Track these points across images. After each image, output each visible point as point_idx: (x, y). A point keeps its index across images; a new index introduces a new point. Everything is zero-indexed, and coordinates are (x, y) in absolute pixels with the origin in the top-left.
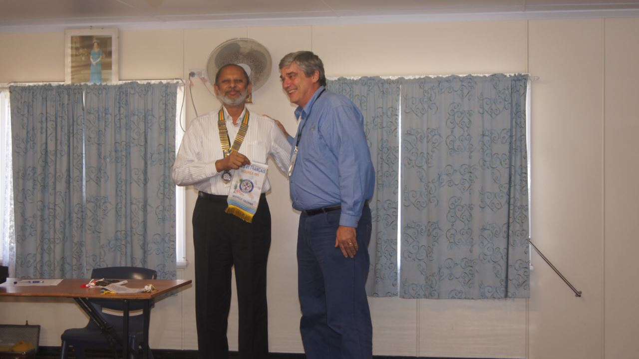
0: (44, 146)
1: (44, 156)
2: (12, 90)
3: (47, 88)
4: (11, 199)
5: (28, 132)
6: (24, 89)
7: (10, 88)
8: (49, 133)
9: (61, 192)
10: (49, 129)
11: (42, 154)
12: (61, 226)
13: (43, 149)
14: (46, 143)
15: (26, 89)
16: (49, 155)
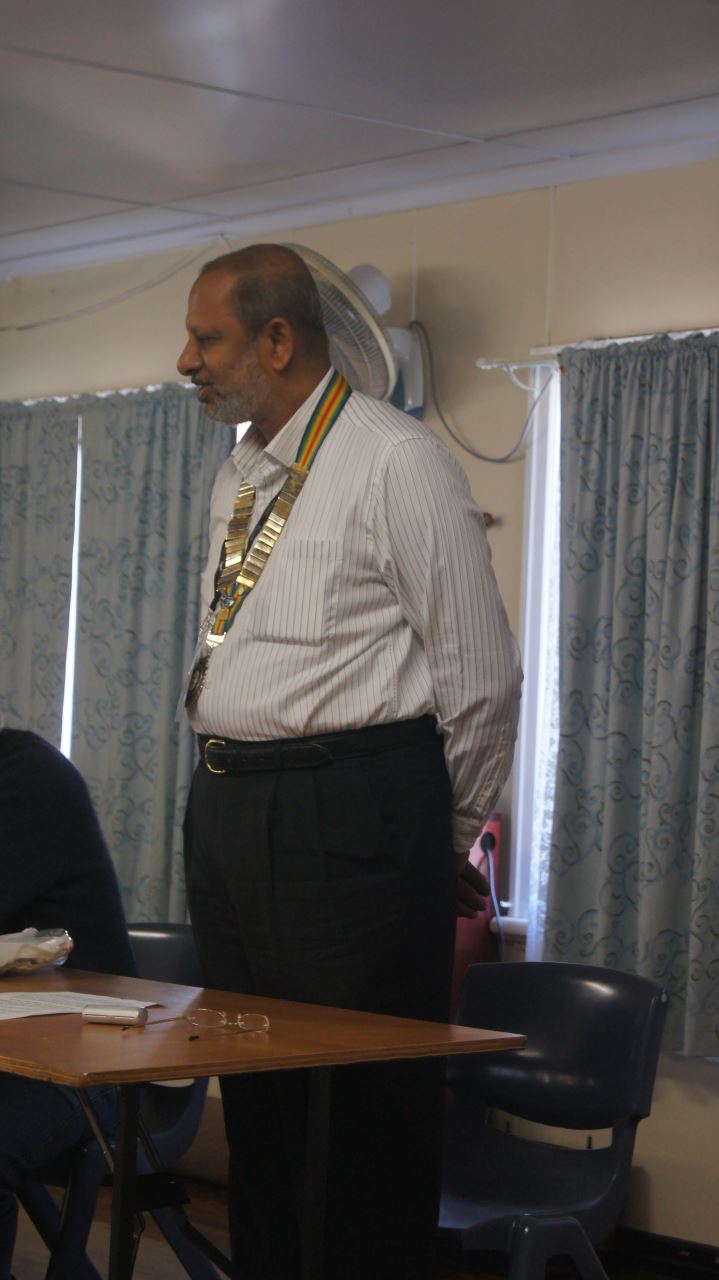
0: (637, 546)
1: (635, 579)
2: (566, 362)
3: (657, 349)
4: (552, 725)
5: (600, 501)
6: (595, 356)
7: (559, 355)
8: (652, 499)
9: (669, 704)
10: (654, 489)
11: (629, 572)
12: (663, 822)
13: (634, 555)
14: (644, 536)
15: (599, 358)
16: (649, 576)
